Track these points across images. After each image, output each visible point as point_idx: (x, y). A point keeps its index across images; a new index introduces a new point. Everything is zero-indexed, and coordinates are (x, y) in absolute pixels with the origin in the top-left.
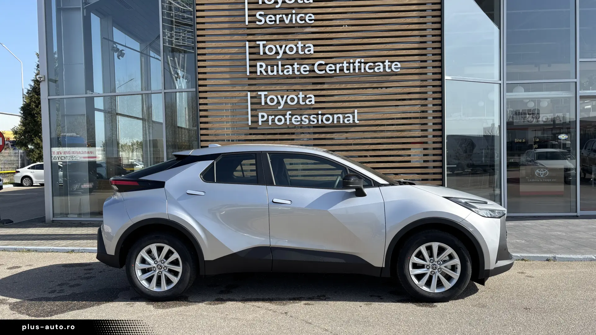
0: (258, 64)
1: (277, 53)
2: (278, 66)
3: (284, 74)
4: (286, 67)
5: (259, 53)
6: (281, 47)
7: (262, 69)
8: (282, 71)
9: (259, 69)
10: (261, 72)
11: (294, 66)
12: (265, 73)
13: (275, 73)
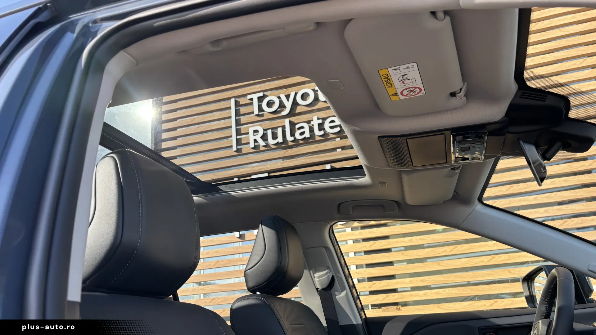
0: (251, 131)
1: (282, 106)
2: (283, 127)
3: (295, 138)
4: (297, 126)
5: (253, 113)
6: (288, 97)
7: (258, 137)
8: (292, 134)
9: (252, 137)
10: (255, 141)
11: (312, 123)
12: (262, 143)
13: (280, 139)
